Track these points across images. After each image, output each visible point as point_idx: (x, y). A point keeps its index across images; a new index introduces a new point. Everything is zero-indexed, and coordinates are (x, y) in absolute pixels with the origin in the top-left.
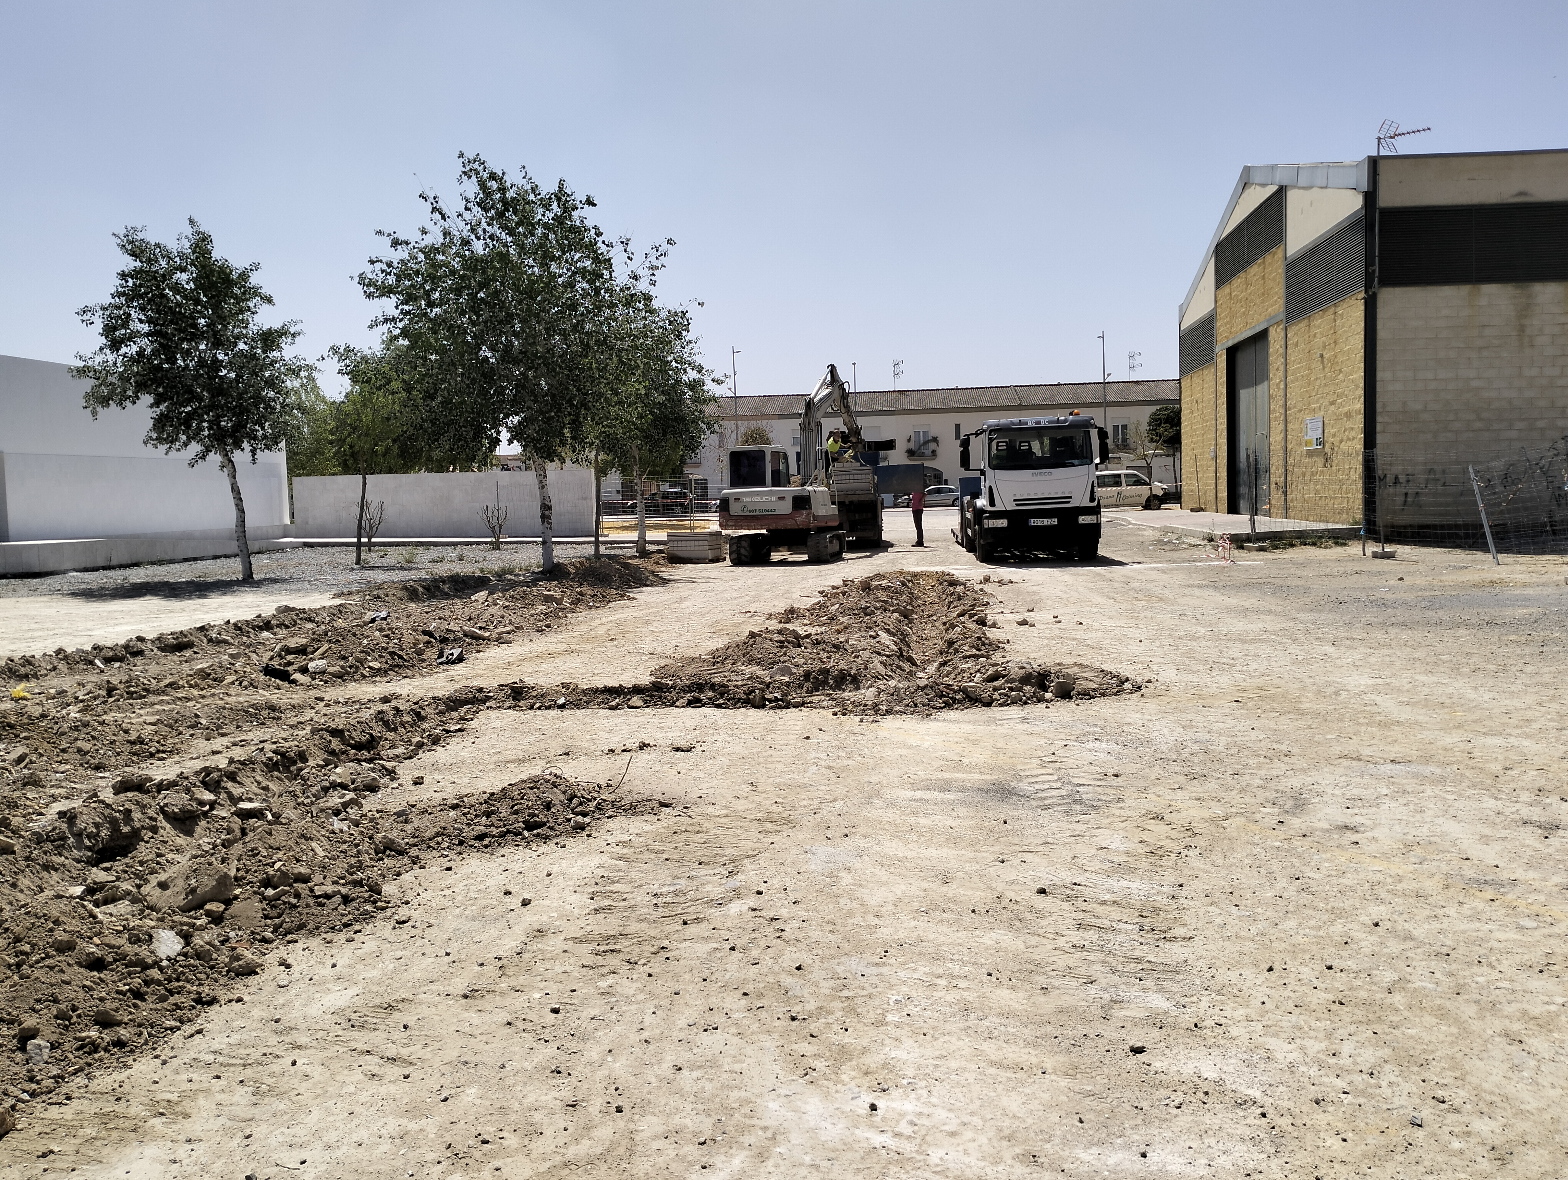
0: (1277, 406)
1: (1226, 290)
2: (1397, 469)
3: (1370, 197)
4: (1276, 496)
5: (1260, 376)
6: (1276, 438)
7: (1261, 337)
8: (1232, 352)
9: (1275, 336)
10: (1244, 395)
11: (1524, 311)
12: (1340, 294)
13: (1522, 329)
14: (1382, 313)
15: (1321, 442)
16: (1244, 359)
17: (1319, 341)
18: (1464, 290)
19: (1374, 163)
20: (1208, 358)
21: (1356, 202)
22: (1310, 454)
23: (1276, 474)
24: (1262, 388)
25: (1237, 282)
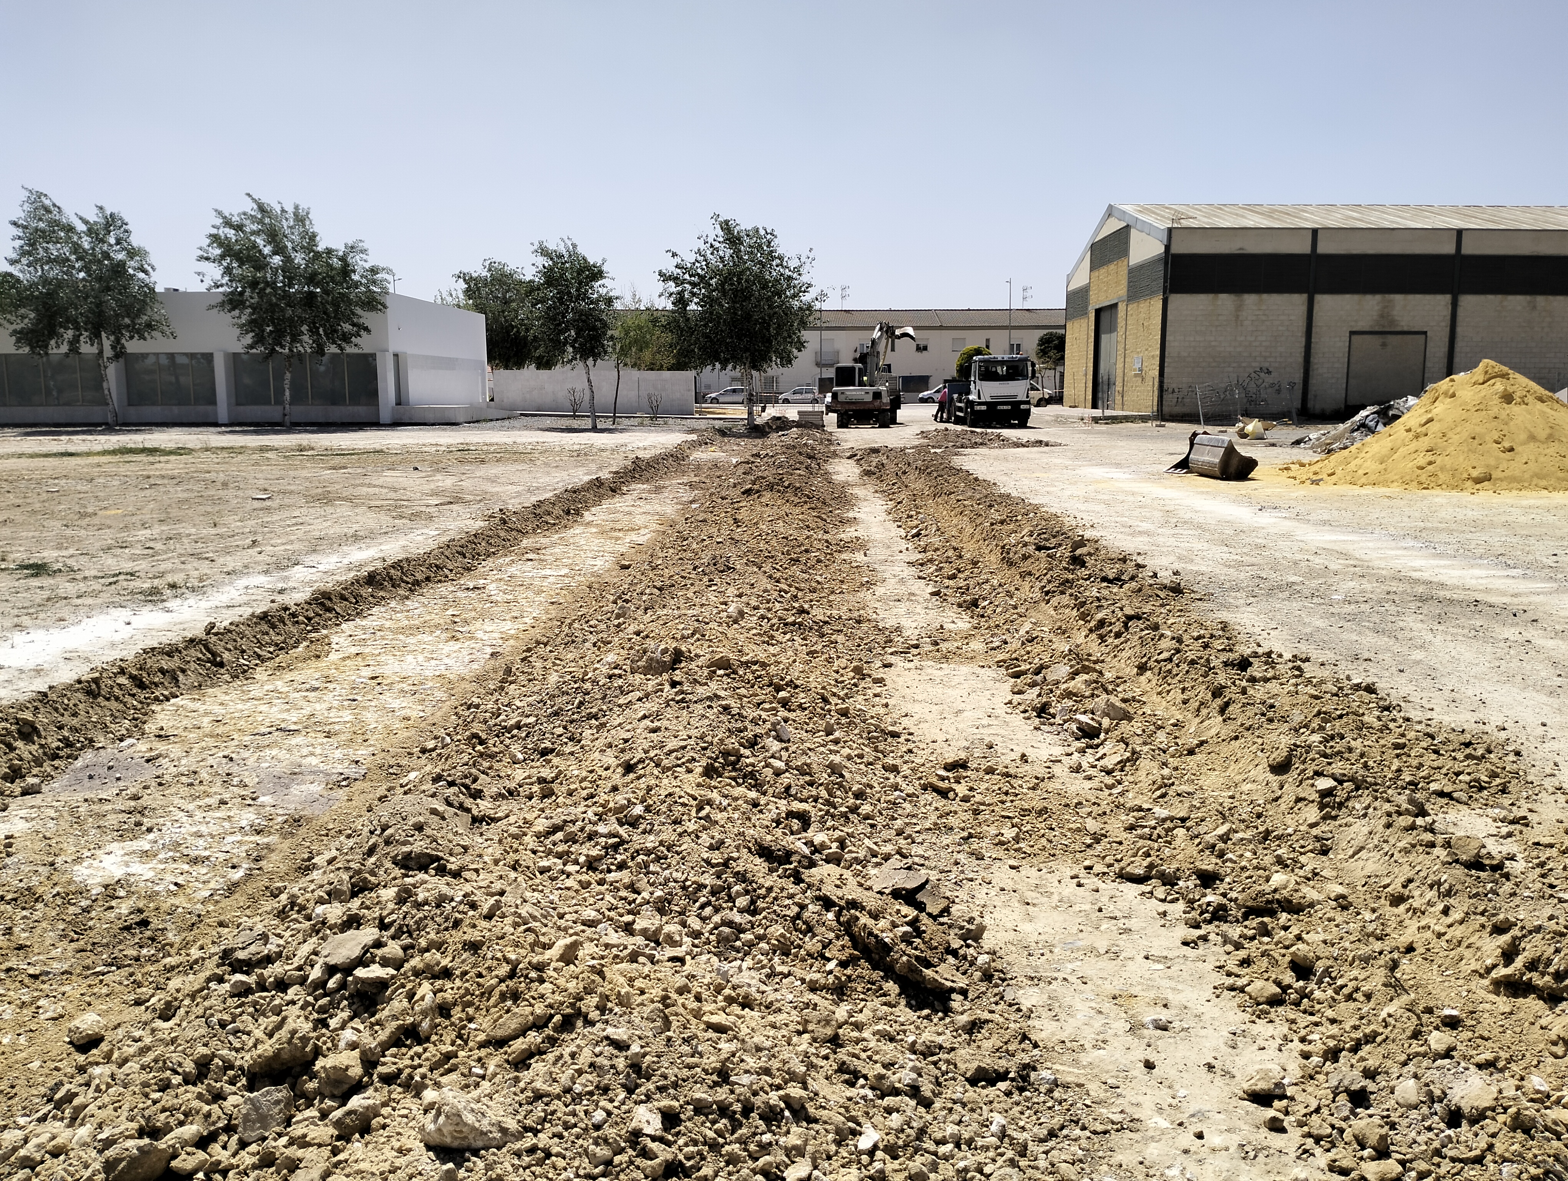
0: (1121, 347)
1: (1096, 273)
2: (1174, 386)
3: (1167, 248)
4: (1118, 398)
5: (1112, 329)
6: (1120, 365)
7: (1114, 306)
8: (1098, 312)
9: (1121, 307)
10: (1104, 338)
11: (1239, 308)
12: (1152, 293)
13: (1237, 317)
14: (1170, 307)
15: (1141, 370)
16: (1104, 317)
17: (1142, 315)
18: (1211, 296)
19: (1170, 230)
20: (1084, 313)
21: (1161, 249)
22: (1136, 375)
23: (1119, 387)
24: (1114, 335)
25: (1103, 271)
